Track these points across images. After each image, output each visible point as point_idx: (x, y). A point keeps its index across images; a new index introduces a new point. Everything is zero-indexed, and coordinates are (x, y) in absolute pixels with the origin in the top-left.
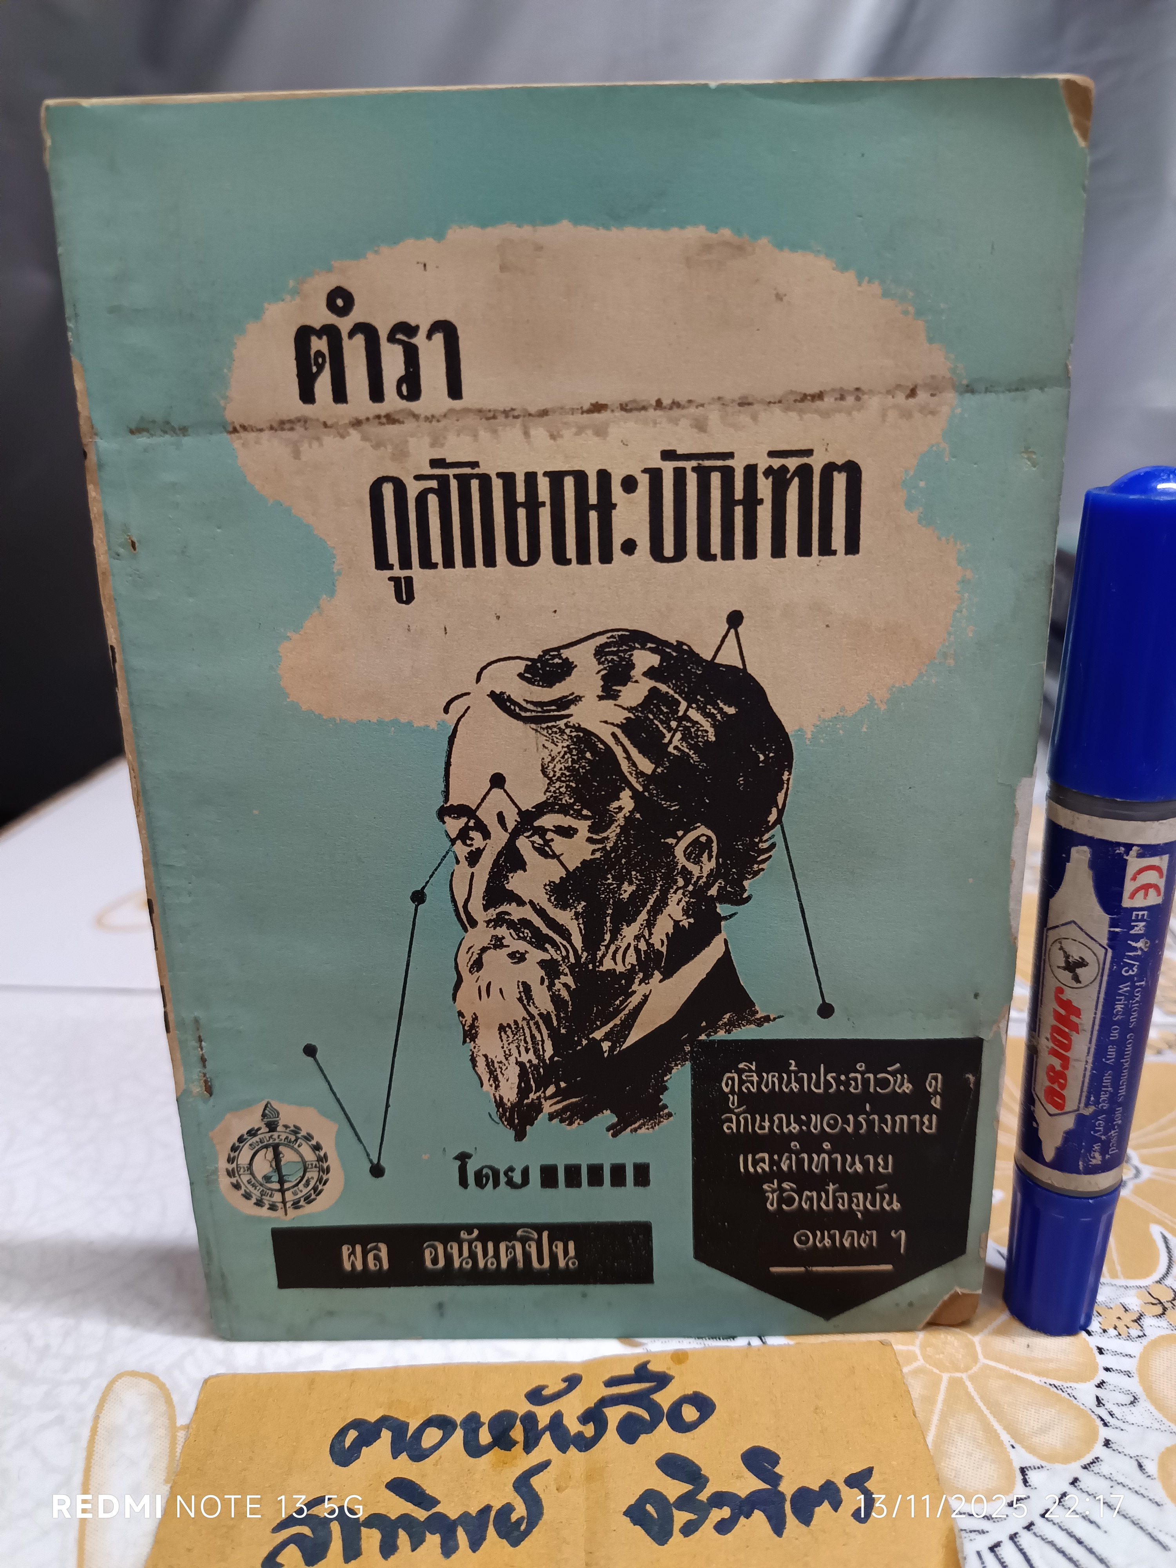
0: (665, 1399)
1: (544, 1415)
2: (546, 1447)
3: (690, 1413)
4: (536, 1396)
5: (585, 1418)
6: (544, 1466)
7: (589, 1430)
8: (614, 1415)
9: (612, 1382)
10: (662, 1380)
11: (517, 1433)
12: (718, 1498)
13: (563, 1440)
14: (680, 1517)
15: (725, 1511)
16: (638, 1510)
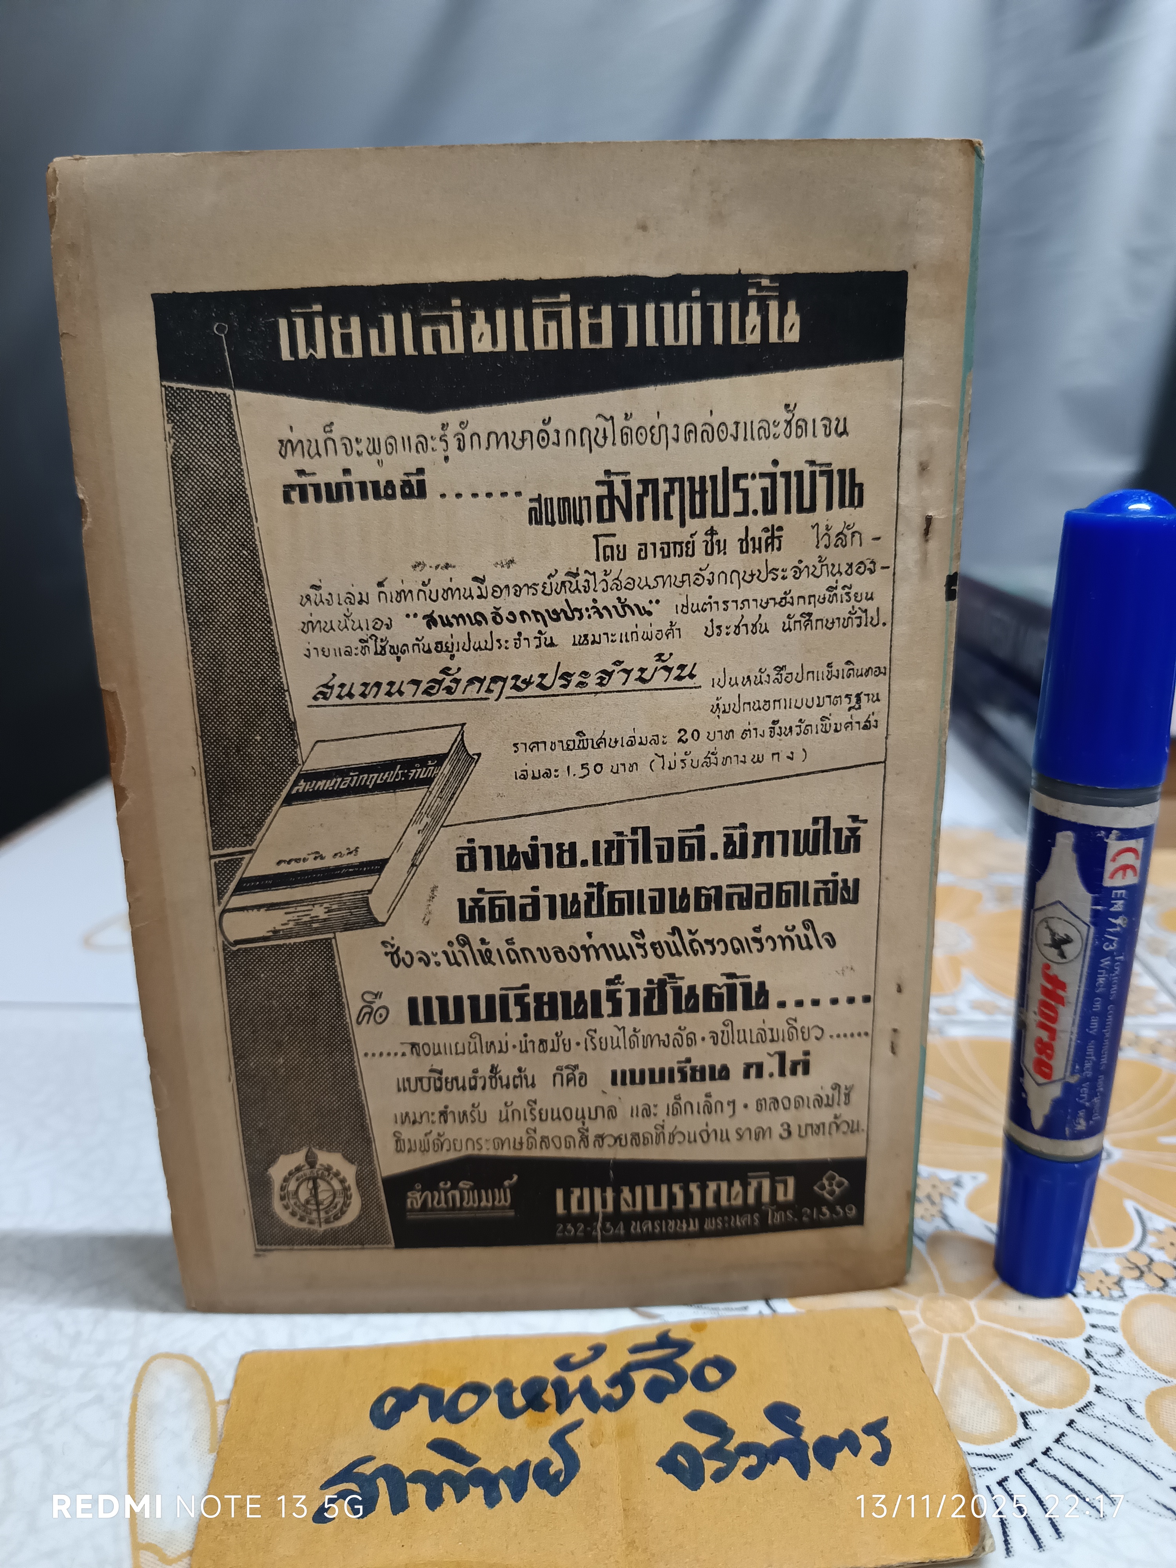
0: (688, 1362)
1: (573, 1380)
2: (578, 1408)
3: (712, 1375)
4: (564, 1363)
5: (613, 1382)
6: (577, 1424)
7: (618, 1393)
8: (641, 1378)
9: (636, 1349)
10: (684, 1347)
11: (549, 1396)
12: (746, 1449)
13: (593, 1402)
14: (711, 1466)
15: (753, 1460)
16: (668, 1464)
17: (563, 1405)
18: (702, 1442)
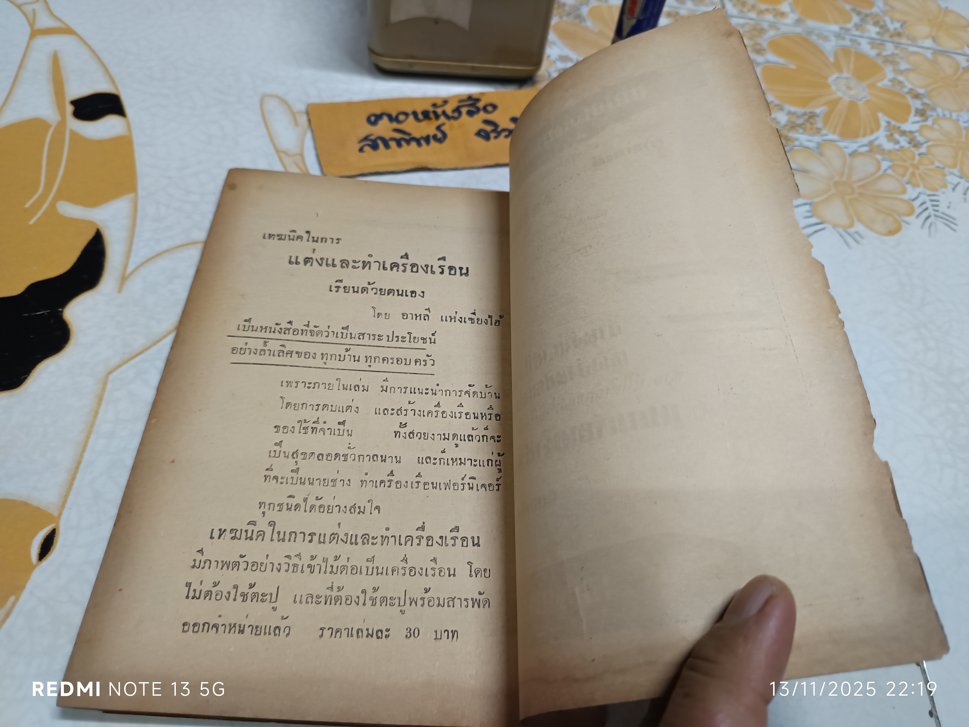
0: (481, 105)
1: (439, 111)
2: (442, 119)
3: (490, 109)
4: (434, 105)
5: (454, 111)
6: (443, 124)
7: (456, 115)
8: (464, 110)
9: (461, 101)
10: (478, 100)
11: (432, 115)
12: (504, 130)
13: (448, 117)
14: (492, 135)
15: (506, 133)
16: (479, 133)
17: (437, 117)
18: (489, 128)
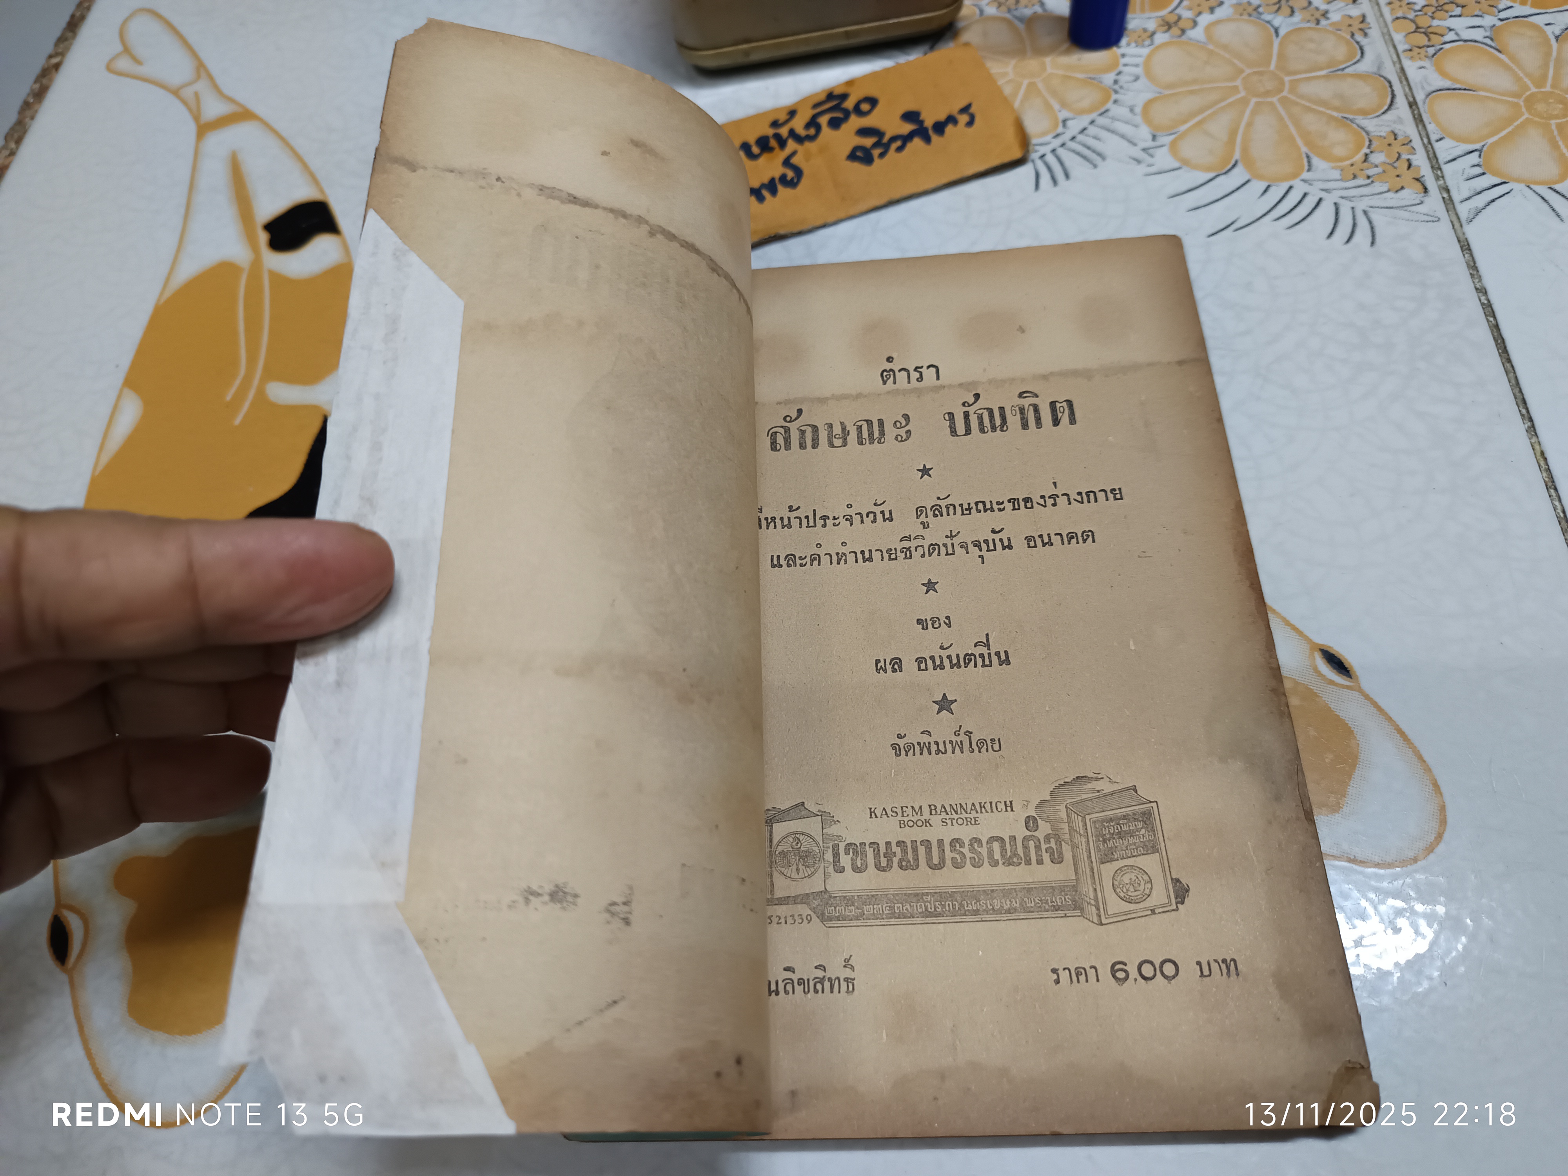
0: (849, 104)
1: (784, 131)
2: (791, 145)
3: (865, 107)
4: (775, 124)
5: (808, 126)
6: (794, 153)
7: (812, 131)
8: (824, 120)
9: (815, 106)
10: (843, 97)
11: (773, 143)
12: (893, 139)
13: (799, 139)
14: (876, 152)
15: (899, 143)
16: (853, 156)
17: (782, 143)
18: (868, 142)
